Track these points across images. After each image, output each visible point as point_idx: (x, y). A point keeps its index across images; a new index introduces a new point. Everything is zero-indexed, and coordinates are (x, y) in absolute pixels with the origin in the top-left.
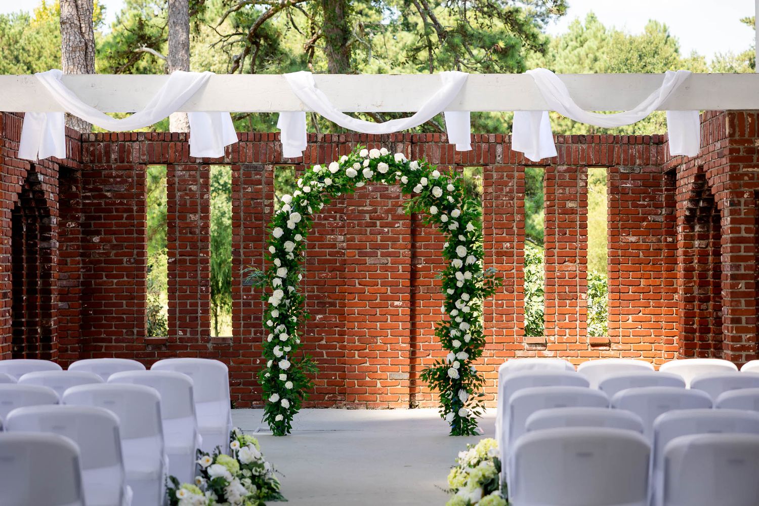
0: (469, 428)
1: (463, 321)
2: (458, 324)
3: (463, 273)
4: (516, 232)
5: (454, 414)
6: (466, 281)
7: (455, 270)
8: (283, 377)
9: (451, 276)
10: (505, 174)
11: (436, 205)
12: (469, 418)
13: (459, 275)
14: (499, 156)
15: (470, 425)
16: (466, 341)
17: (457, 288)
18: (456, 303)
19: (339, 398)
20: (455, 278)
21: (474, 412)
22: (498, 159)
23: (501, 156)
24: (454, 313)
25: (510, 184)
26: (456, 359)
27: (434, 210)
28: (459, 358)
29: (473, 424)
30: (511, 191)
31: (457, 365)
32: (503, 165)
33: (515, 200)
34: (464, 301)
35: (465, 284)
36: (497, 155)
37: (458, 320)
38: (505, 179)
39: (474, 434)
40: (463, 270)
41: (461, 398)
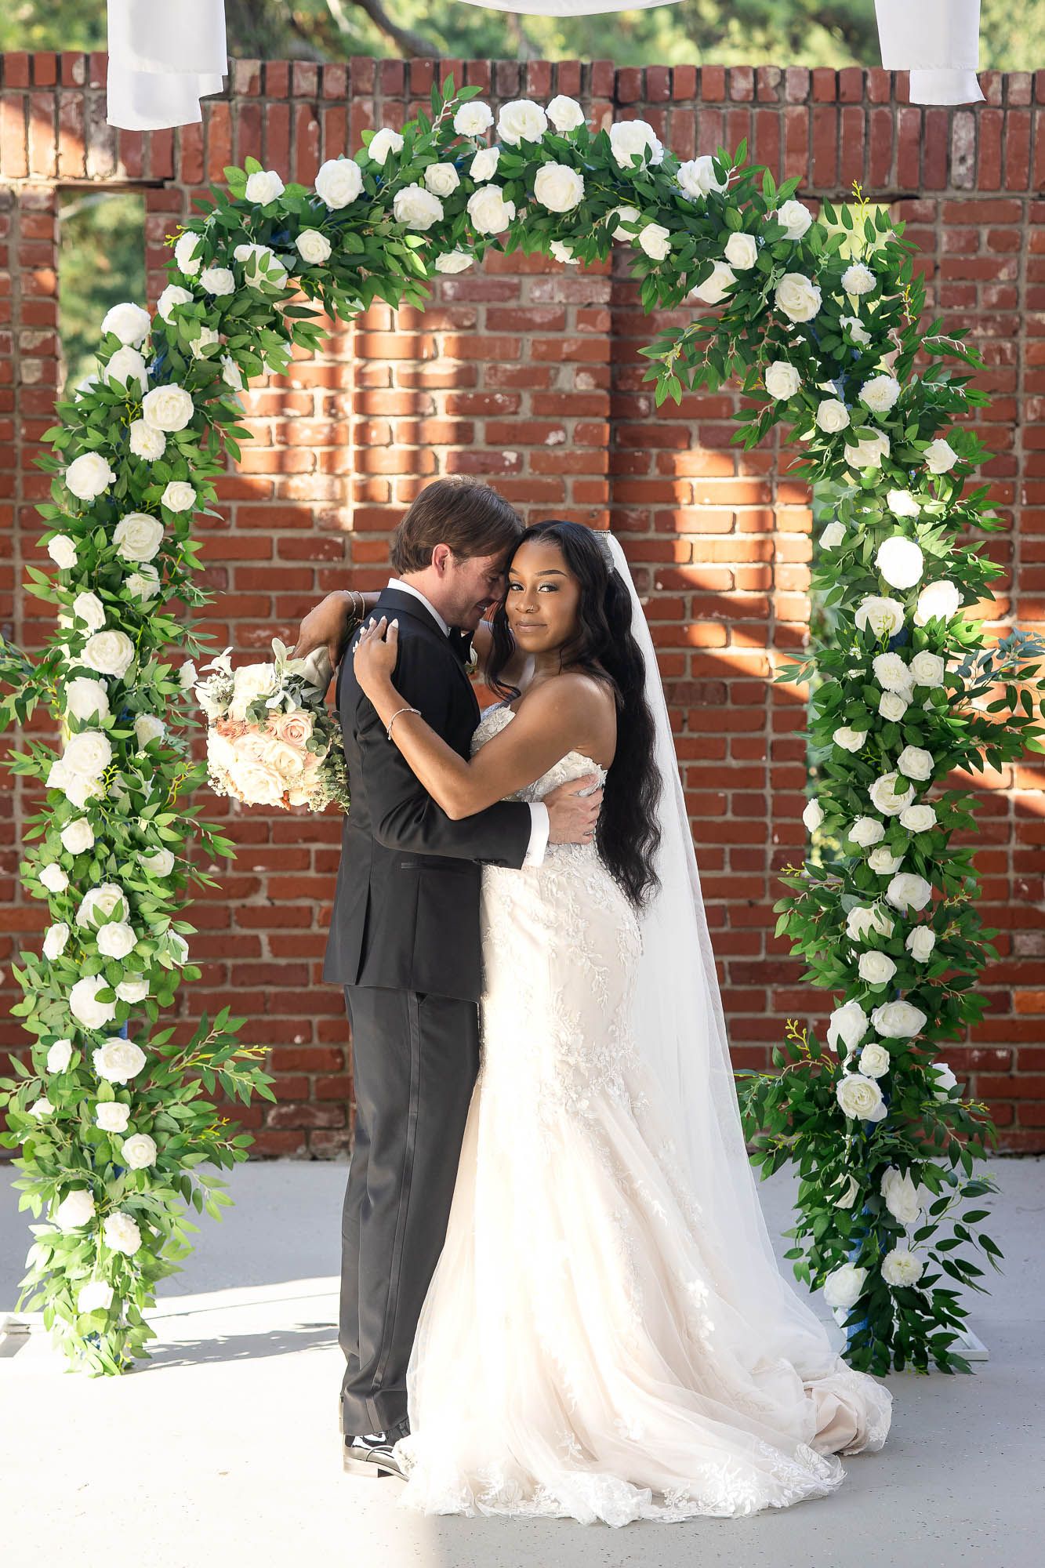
0: (929, 1334)
1: (902, 869)
2: (880, 883)
3: (907, 660)
4: (1023, 464)
5: (862, 1273)
6: (920, 693)
7: (873, 647)
8: (112, 1116)
9: (853, 674)
10: (985, 233)
11: (798, 359)
12: (928, 1293)
13: (888, 667)
14: (963, 160)
15: (931, 1325)
16: (915, 955)
17: (877, 725)
18: (874, 791)
19: (322, 1119)
20: (870, 679)
21: (947, 1266)
22: (959, 170)
23: (970, 161)
24: (865, 831)
25: (1003, 275)
26: (872, 1036)
27: (782, 381)
28: (883, 1030)
29: (943, 1320)
30: (1008, 300)
31: (875, 1060)
32: (977, 195)
33: (1023, 340)
34: (909, 780)
35: (914, 707)
36: (955, 156)
37: (882, 862)
38: (986, 251)
39: (946, 1363)
40: (906, 643)
41: (894, 1207)
